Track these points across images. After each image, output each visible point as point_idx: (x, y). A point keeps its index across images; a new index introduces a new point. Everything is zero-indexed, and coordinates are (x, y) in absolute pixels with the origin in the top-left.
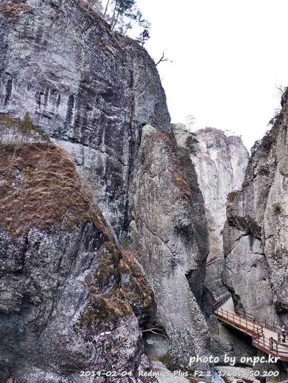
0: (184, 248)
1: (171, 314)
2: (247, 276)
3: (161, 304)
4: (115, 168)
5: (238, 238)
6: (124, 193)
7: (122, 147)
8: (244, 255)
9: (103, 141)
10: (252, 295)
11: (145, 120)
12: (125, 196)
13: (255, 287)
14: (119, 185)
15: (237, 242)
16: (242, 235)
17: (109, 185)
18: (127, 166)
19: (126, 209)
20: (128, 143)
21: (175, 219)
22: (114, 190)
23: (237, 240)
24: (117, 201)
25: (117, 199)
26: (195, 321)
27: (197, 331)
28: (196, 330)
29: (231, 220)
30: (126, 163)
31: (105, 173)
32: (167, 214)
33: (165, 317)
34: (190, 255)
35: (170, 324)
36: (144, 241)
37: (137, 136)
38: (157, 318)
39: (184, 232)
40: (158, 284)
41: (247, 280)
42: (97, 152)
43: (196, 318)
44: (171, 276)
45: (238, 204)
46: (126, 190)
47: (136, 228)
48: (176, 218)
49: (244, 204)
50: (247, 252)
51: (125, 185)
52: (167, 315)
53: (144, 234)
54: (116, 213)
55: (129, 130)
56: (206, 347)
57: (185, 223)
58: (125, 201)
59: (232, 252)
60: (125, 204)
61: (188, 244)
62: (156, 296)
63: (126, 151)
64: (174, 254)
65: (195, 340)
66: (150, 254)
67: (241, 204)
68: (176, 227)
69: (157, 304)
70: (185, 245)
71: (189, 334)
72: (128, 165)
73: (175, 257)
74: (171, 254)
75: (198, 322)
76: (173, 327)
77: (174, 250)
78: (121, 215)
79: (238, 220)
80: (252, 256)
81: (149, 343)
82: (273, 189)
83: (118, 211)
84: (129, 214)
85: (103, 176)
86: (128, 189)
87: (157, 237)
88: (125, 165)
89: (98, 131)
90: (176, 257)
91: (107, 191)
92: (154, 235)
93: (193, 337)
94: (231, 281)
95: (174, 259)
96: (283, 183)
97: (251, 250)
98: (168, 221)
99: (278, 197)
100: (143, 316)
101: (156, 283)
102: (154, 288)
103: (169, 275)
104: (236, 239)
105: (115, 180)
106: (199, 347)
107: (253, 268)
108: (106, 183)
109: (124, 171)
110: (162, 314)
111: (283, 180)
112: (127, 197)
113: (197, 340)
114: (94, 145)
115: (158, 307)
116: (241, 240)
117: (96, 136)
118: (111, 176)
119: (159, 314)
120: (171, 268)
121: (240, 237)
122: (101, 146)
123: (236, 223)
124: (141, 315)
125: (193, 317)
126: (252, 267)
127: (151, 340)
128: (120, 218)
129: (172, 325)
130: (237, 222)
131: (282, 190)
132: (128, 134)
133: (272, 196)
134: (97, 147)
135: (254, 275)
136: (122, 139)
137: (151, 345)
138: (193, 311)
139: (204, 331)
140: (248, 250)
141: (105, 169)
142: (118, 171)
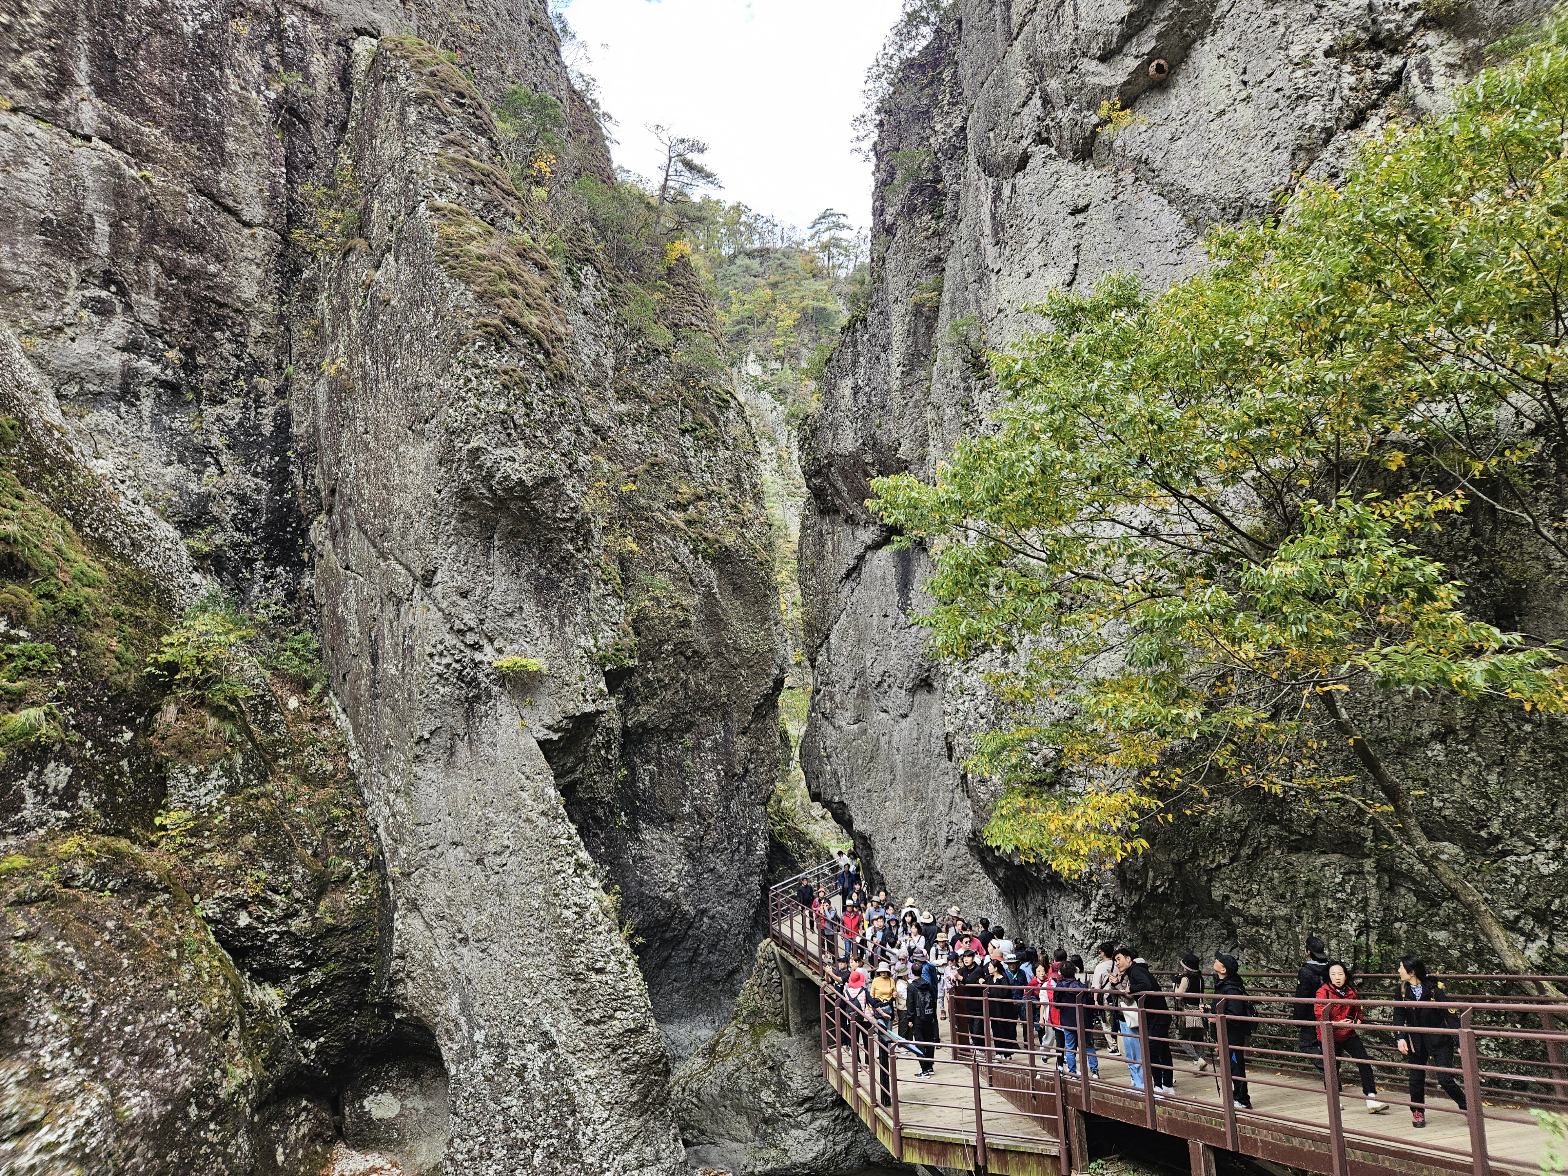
0: (529, 607)
1: (460, 949)
2: (896, 738)
3: (414, 906)
4: (172, 231)
5: (852, 563)
6: (258, 367)
7: (219, 125)
8: (877, 637)
9: (81, 78)
10: (922, 826)
11: (377, 16)
12: (267, 384)
13: (932, 784)
14: (217, 323)
15: (849, 584)
16: (868, 548)
17: (146, 317)
18: (260, 232)
19: (279, 451)
20: (264, 116)
21: (451, 448)
22: (189, 352)
23: (848, 575)
24: (219, 409)
25: (215, 401)
26: (578, 978)
27: (591, 1028)
28: (588, 1022)
29: (816, 481)
30: (255, 211)
31: (104, 249)
32: (422, 433)
33: (432, 969)
34: (567, 643)
35: (453, 1006)
36: (352, 603)
37: (321, 87)
38: (393, 983)
39: (517, 520)
40: (401, 805)
41: (898, 758)
42: (41, 132)
43: (579, 962)
44: (463, 752)
45: (837, 394)
46: (269, 355)
47: (329, 545)
48: (458, 444)
49: (856, 390)
50: (890, 622)
51: (256, 328)
52: (442, 960)
53: (353, 563)
54: (212, 470)
55: (270, 48)
56: (641, 1108)
57: (508, 467)
58: (271, 410)
59: (833, 639)
60: (267, 428)
61: (554, 585)
62: (394, 869)
63: (246, 150)
64: (470, 638)
65: (580, 1075)
66: (374, 659)
67: (848, 392)
68: (465, 495)
69: (395, 908)
70: (538, 590)
71: (553, 1044)
72: (265, 224)
73: (478, 656)
74: (451, 640)
75: (594, 977)
76: (469, 1021)
77: (470, 618)
78: (249, 482)
79: (842, 471)
80: (911, 640)
81: (377, 1113)
82: (958, 266)
83: (223, 459)
84: (299, 482)
85: (98, 265)
86: (286, 349)
87: (393, 563)
88: (247, 225)
89: (36, 18)
90: (488, 654)
91: (133, 347)
92: (383, 556)
93: (571, 1059)
94: (835, 773)
95: (477, 665)
96: (993, 217)
97: (904, 607)
98: (427, 468)
99: (977, 301)
100: (316, 977)
101: (392, 797)
102: (387, 828)
103: (451, 751)
104: (843, 571)
105: (187, 294)
106: (600, 1113)
107: (922, 696)
108: (128, 307)
109: (247, 253)
110: (419, 956)
111: (994, 201)
112: (281, 392)
113: (592, 1072)
114: (21, 94)
115: (398, 924)
116: (866, 569)
117: (28, 46)
118: (153, 269)
119: (402, 957)
120: (459, 712)
121: (861, 558)
122: (67, 102)
123: (838, 492)
124: (298, 971)
125: (570, 955)
126: (912, 691)
127: (387, 1098)
128: (242, 500)
129: (465, 1007)
130: (840, 484)
131: (991, 252)
132: (267, 67)
133: (953, 303)
134: (45, 104)
135: (926, 728)
136: (213, 85)
137: (390, 1124)
138: (567, 924)
139: (623, 1020)
140: (893, 611)
141: (102, 227)
142: (200, 249)
